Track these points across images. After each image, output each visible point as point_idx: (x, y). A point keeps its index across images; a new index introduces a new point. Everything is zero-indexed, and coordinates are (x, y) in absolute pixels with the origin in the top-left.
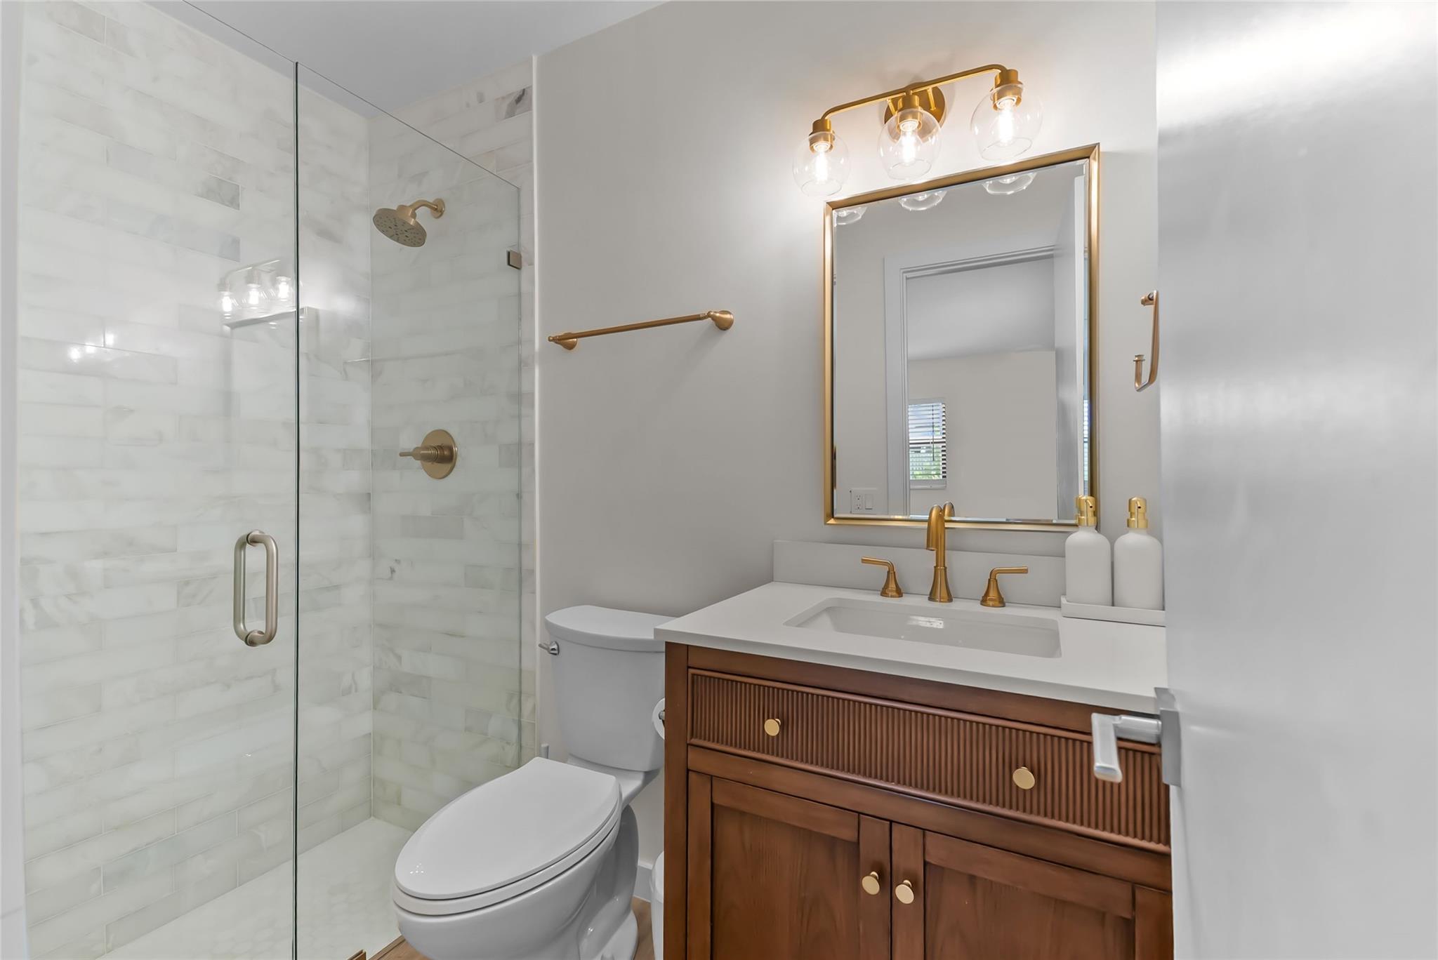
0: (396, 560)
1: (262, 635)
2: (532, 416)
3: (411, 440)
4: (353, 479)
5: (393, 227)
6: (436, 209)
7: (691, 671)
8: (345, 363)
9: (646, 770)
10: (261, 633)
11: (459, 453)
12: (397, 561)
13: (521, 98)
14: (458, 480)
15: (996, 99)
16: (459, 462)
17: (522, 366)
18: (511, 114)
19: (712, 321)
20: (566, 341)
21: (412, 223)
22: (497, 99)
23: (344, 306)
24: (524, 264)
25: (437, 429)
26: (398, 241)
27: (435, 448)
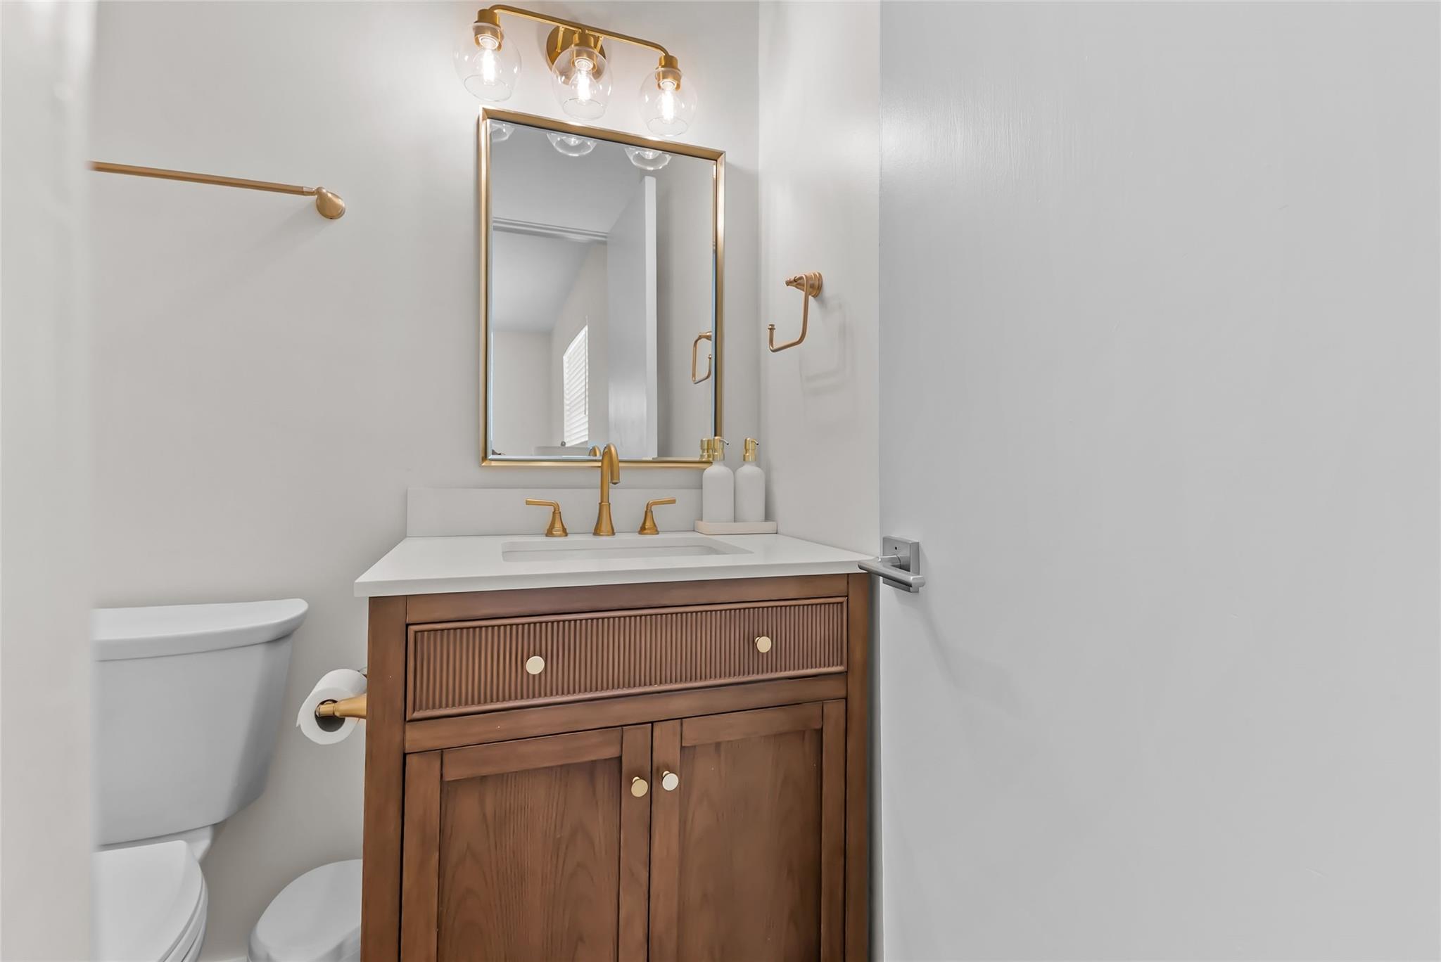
7: (412, 628)
15: (661, 77)
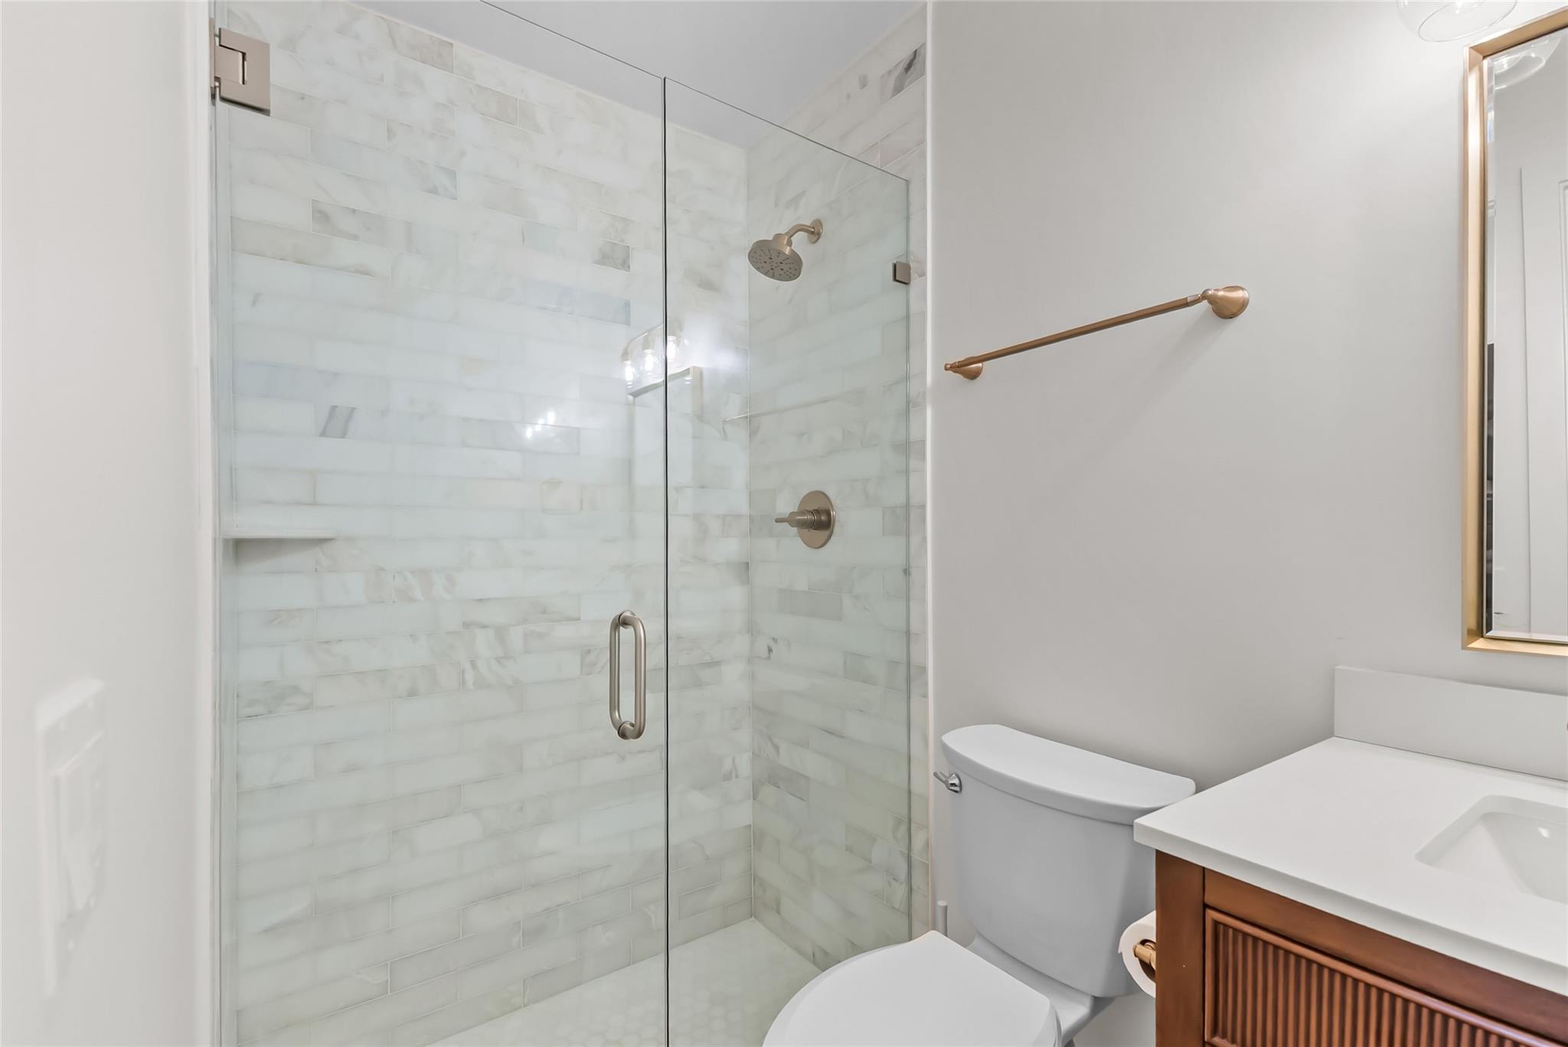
0: (773, 639)
1: (632, 728)
2: (923, 471)
3: (787, 505)
4: (729, 548)
5: (768, 261)
6: (813, 233)
7: (1211, 914)
8: (725, 422)
9: (1097, 994)
10: (632, 725)
11: (837, 518)
12: (775, 640)
13: (912, 64)
14: (837, 548)
16: (837, 529)
17: (909, 407)
18: (899, 88)
19: (1208, 304)
20: (968, 369)
21: (787, 253)
22: (883, 76)
23: (726, 362)
24: (914, 276)
25: (812, 490)
26: (773, 277)
27: (811, 513)
